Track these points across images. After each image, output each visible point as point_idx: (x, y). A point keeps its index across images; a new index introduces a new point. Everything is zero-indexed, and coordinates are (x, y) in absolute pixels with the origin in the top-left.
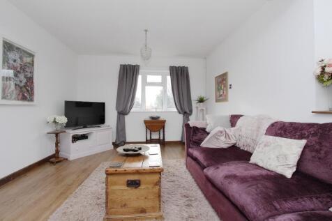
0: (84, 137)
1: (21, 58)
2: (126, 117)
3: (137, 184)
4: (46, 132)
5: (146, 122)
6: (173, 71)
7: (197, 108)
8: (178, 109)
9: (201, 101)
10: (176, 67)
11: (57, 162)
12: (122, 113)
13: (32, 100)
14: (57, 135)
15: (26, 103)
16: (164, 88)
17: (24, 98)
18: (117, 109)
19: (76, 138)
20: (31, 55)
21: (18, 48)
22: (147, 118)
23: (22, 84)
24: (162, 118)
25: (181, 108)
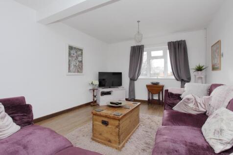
0: (109, 93)
1: (76, 52)
2: (135, 82)
3: (106, 124)
4: (89, 89)
5: (148, 86)
6: (171, 45)
7: (195, 76)
8: (175, 77)
9: (199, 69)
10: (173, 42)
11: (94, 106)
12: (133, 79)
13: (82, 72)
14: (94, 90)
15: (79, 74)
16: (165, 60)
17: (78, 72)
18: (129, 77)
19: (103, 94)
20: (81, 50)
21: (75, 48)
22: (149, 83)
23: (77, 65)
24: (161, 84)
25: (178, 76)
